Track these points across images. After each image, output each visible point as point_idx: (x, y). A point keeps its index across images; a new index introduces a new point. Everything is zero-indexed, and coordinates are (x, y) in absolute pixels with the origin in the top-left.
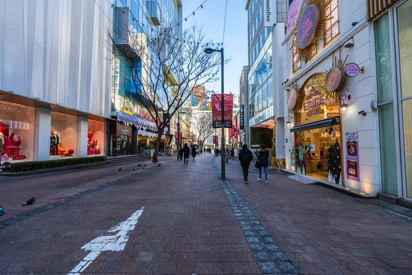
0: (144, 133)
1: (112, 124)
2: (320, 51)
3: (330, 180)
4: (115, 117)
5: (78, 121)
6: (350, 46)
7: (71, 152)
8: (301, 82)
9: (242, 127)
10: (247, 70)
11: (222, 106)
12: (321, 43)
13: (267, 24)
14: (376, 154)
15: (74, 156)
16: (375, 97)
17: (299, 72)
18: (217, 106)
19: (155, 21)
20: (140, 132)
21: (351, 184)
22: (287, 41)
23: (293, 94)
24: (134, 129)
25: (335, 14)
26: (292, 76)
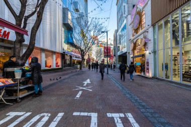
0: (75, 58)
1: (63, 55)
2: (140, 31)
3: (142, 74)
4: (65, 53)
5: (52, 55)
6: (147, 32)
7: (50, 66)
8: (135, 41)
9: (115, 56)
10: (117, 31)
11: (107, 50)
12: (141, 29)
13: (124, 15)
14: (153, 65)
15: (52, 68)
16: (153, 49)
17: (135, 37)
18: (106, 50)
19: (77, 10)
20: (73, 58)
21: (147, 75)
22: (131, 24)
23: (132, 44)
24: (71, 57)
25: (144, 20)
26: (132, 38)
